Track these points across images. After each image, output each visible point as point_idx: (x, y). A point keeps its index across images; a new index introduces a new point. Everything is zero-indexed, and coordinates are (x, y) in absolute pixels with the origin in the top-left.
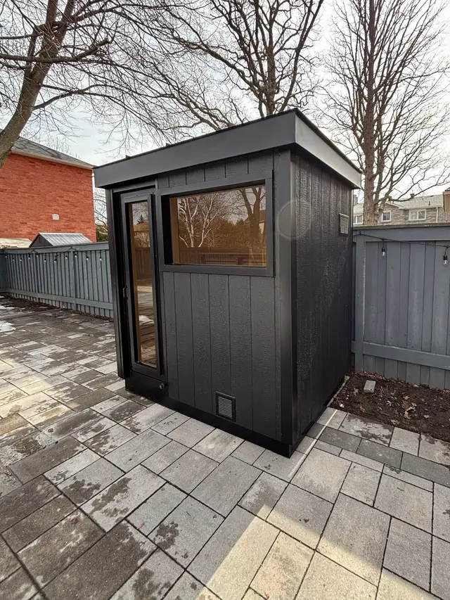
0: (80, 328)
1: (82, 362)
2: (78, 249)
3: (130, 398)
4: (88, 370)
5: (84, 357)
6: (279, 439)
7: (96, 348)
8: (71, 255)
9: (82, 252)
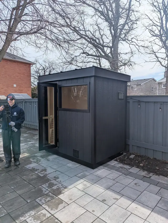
0: (27, 132)
1: (30, 143)
2: (26, 101)
3: (47, 153)
4: (32, 145)
5: (30, 141)
6: (90, 163)
7: (34, 139)
8: (24, 103)
9: (28, 102)
